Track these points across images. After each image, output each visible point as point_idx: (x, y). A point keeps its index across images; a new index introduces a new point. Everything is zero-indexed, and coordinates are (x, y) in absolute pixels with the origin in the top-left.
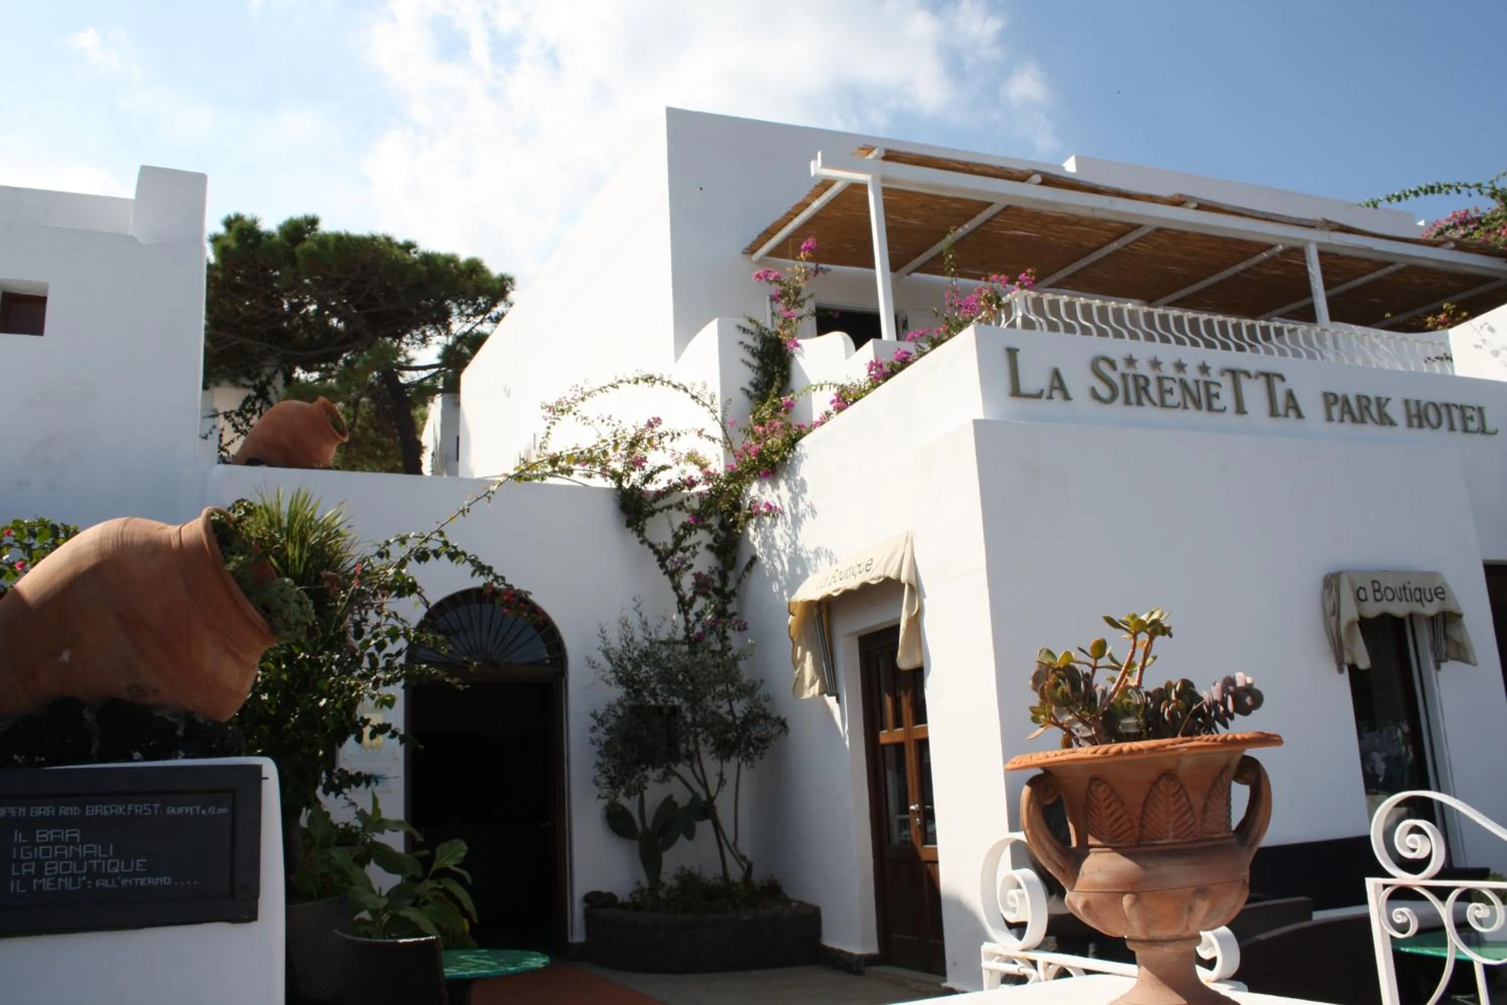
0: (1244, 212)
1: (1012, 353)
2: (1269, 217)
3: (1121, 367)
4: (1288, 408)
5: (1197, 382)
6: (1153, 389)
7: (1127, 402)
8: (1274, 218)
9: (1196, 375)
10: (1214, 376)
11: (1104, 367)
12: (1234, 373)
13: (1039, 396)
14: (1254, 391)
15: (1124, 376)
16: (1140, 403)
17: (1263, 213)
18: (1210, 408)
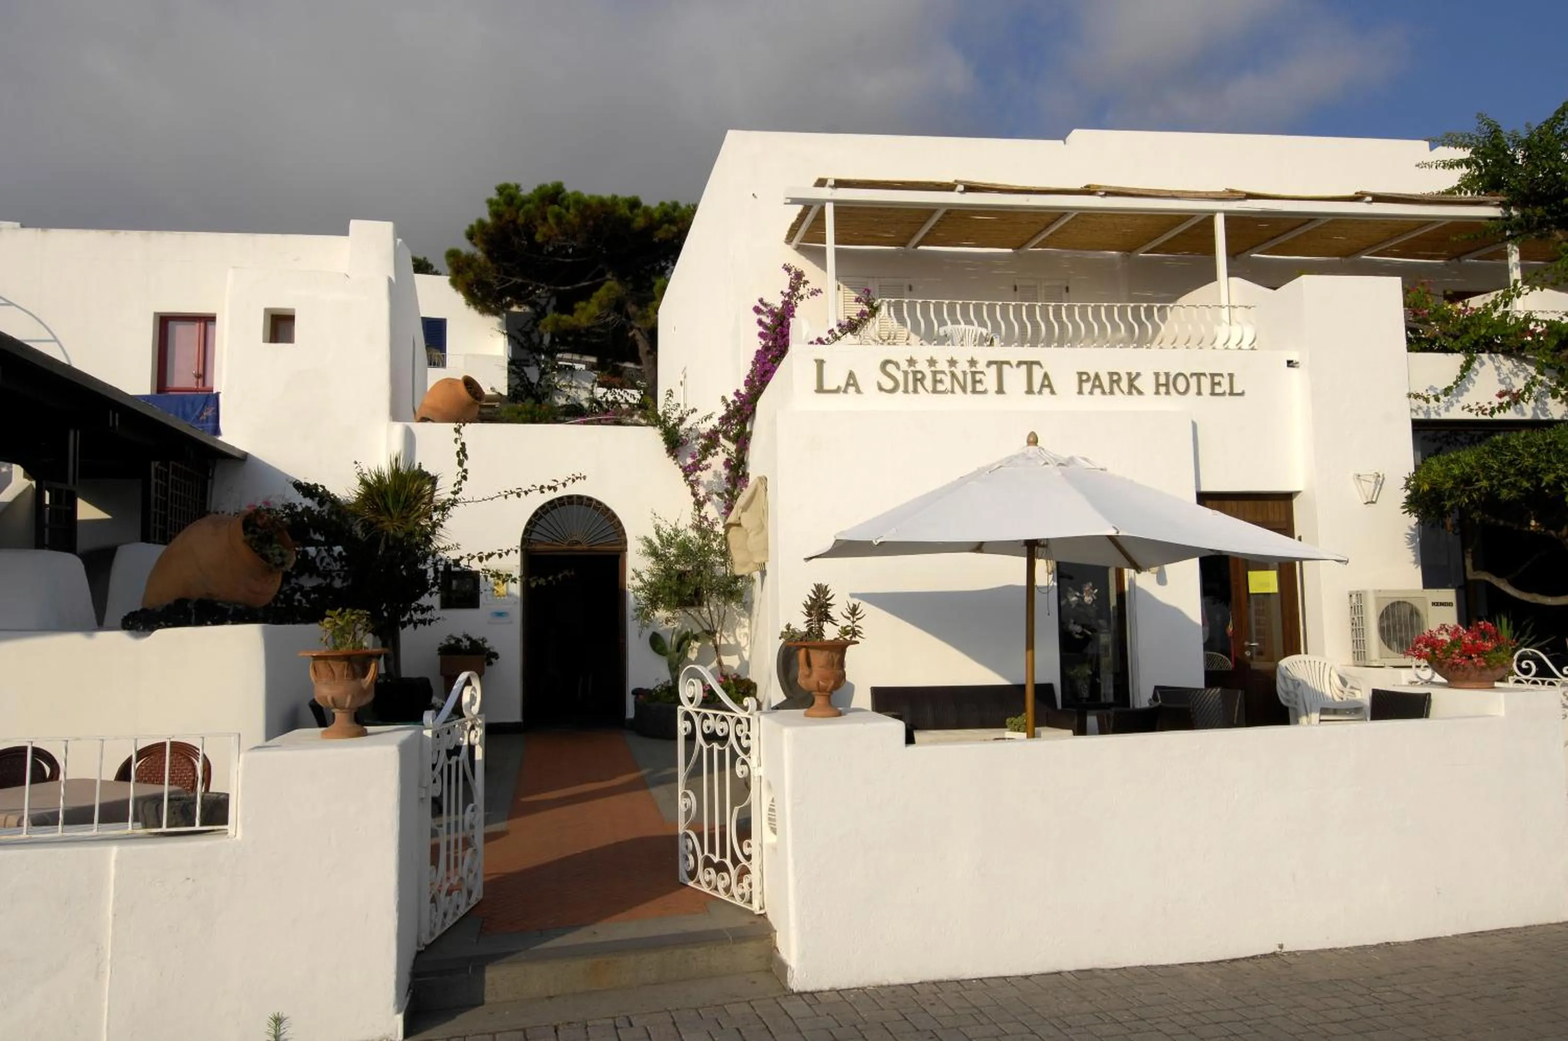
0: (1151, 194)
1: (820, 363)
2: (1175, 194)
3: (904, 366)
4: (1043, 386)
5: (964, 373)
6: (928, 382)
7: (906, 391)
8: (1180, 195)
9: (966, 367)
10: (981, 367)
11: (891, 368)
12: (1000, 364)
13: (837, 391)
14: (1015, 378)
15: (906, 373)
16: (915, 391)
17: (1170, 191)
18: (974, 391)
